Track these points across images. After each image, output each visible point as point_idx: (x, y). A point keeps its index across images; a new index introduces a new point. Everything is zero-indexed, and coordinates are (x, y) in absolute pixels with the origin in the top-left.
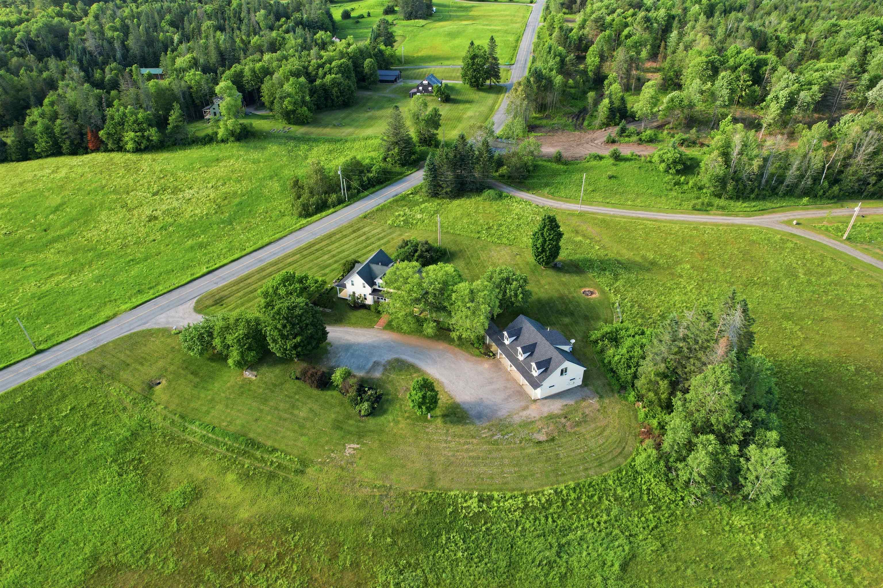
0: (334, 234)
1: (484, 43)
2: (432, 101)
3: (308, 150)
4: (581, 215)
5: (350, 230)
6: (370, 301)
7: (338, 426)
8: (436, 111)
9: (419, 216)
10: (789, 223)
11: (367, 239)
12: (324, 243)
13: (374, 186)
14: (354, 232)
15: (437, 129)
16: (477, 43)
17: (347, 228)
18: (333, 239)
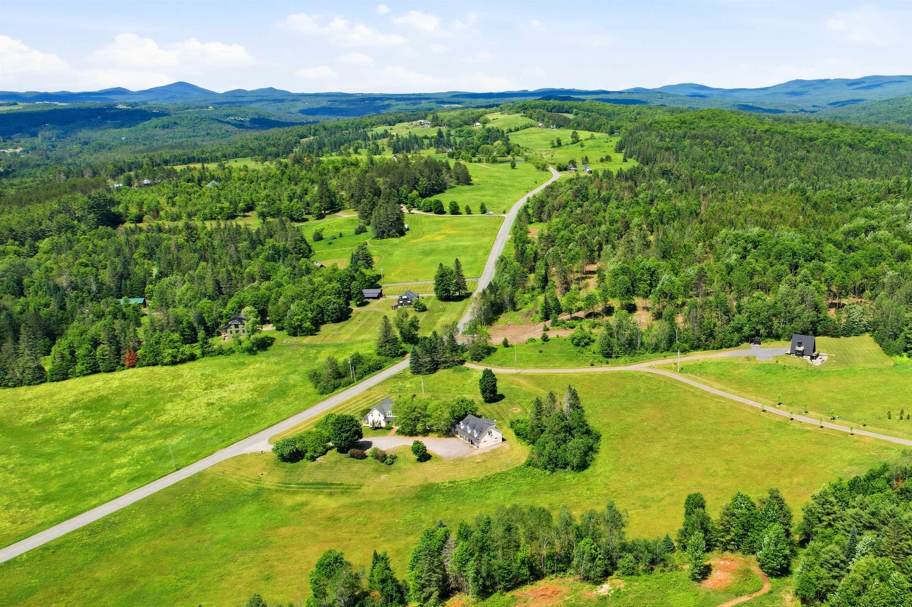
0: (351, 400)
1: (450, 264)
2: (412, 311)
3: (317, 353)
4: (517, 375)
5: (362, 397)
6: (383, 424)
7: (376, 470)
8: (415, 317)
9: (409, 386)
10: (650, 367)
11: (374, 401)
12: (344, 406)
13: (374, 371)
14: (364, 398)
15: (417, 330)
16: (444, 265)
17: (359, 396)
18: (351, 403)
